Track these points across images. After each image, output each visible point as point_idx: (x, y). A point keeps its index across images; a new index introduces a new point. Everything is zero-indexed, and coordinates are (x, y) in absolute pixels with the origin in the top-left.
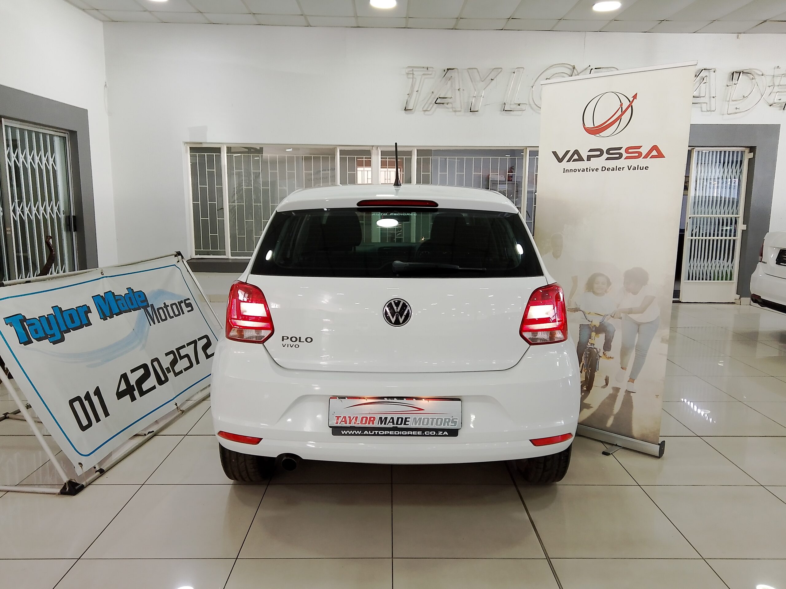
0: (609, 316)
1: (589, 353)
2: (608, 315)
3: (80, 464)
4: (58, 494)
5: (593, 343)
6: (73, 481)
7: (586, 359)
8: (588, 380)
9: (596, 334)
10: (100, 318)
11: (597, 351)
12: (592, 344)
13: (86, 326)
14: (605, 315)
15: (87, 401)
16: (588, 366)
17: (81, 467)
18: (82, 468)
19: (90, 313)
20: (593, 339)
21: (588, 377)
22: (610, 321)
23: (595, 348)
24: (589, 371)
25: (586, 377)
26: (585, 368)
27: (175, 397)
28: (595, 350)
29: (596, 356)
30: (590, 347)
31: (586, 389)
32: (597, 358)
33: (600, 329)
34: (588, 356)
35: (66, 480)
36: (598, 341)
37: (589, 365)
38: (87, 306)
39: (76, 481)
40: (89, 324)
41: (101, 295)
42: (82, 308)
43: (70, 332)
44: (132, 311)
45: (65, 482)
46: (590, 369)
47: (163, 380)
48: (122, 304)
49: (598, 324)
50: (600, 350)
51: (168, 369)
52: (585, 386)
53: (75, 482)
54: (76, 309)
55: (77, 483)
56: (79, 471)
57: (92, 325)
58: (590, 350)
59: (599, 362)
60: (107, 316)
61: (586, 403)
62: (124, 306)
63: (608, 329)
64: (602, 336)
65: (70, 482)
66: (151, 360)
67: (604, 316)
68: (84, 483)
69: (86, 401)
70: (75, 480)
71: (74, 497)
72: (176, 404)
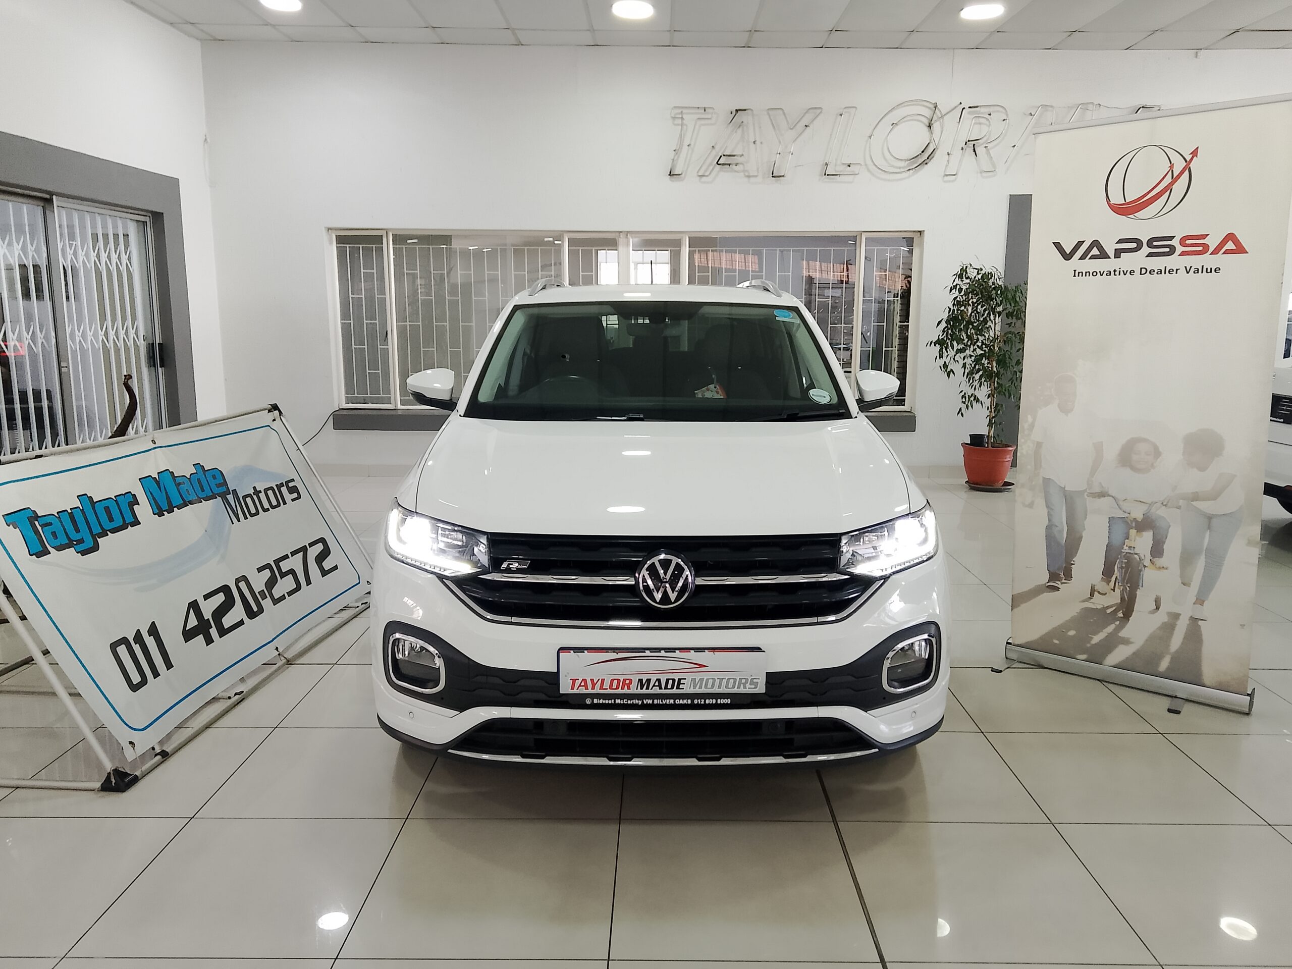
0: (1159, 504)
1: (1126, 561)
2: (1156, 503)
3: (131, 743)
4: (98, 791)
5: (1133, 546)
6: (120, 769)
7: (1122, 571)
8: (1126, 603)
9: (1137, 532)
10: (153, 513)
11: (1140, 558)
12: (1131, 547)
13: (131, 527)
14: (1152, 502)
15: (138, 645)
16: (1125, 581)
17: (132, 748)
18: (134, 749)
19: (137, 506)
20: (1133, 540)
21: (1126, 597)
22: (1160, 512)
23: (1136, 554)
24: (1126, 588)
25: (1122, 599)
26: (1120, 584)
28: (1136, 556)
29: (1139, 563)
30: (1127, 553)
31: (1122, 616)
32: (1140, 568)
33: (1144, 525)
34: (1124, 565)
35: (109, 766)
36: (1142, 544)
37: (1127, 579)
38: (132, 494)
39: (124, 769)
40: (136, 523)
41: (153, 477)
42: (124, 497)
43: (108, 535)
44: (203, 501)
45: (109, 771)
46: (1129, 585)
47: (255, 611)
48: (187, 490)
49: (1140, 517)
50: (1145, 556)
51: (263, 595)
52: (1121, 611)
53: (124, 771)
54: (116, 499)
55: (127, 772)
56: (130, 754)
57: (139, 524)
58: (1128, 557)
59: (1143, 575)
60: (163, 509)
61: (1124, 636)
62: (189, 494)
63: (1158, 525)
64: (1148, 536)
65: (116, 771)
66: (235, 578)
67: (1150, 504)
68: (138, 773)
69: (136, 644)
70: (123, 767)
71: (125, 794)
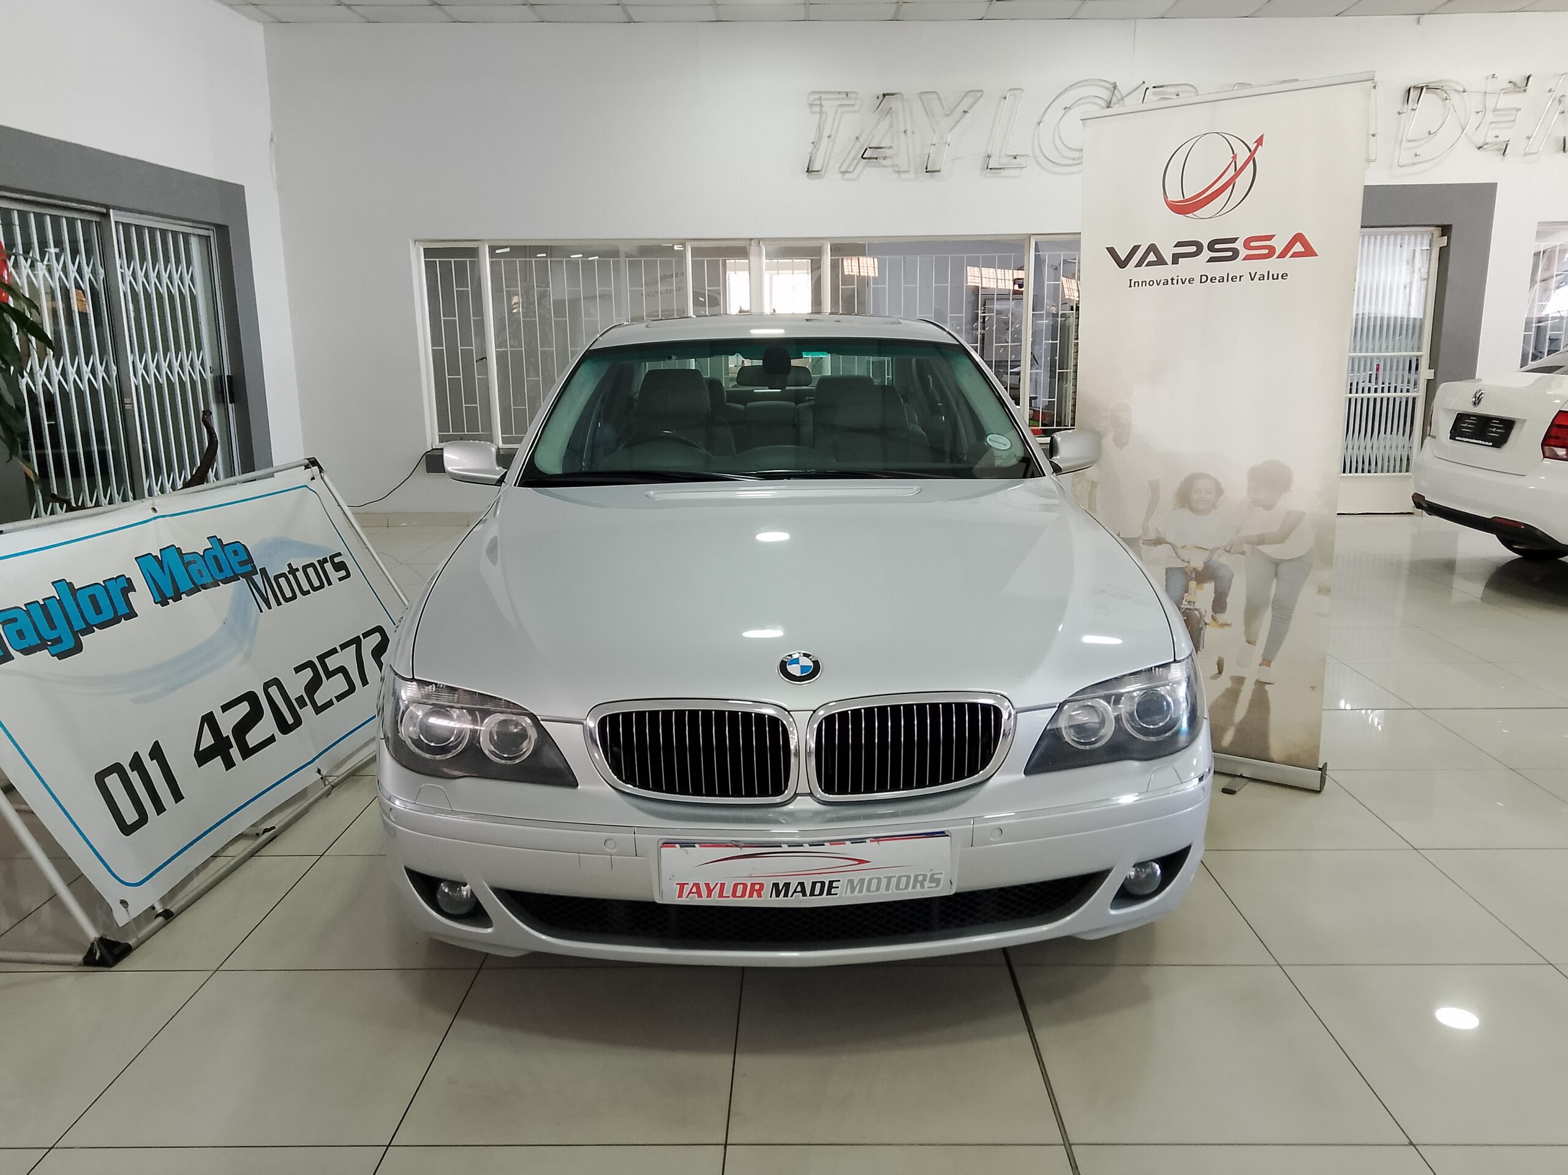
0: (1221, 551)
2: (1218, 549)
3: (121, 902)
6: (109, 938)
10: (155, 602)
13: (126, 620)
14: (1213, 549)
15: (135, 772)
18: (126, 910)
19: (133, 593)
22: (1223, 560)
27: (317, 757)
35: (92, 936)
38: (127, 577)
39: (114, 938)
40: (132, 614)
41: (154, 555)
42: (116, 581)
43: (94, 631)
44: (221, 584)
45: (91, 941)
47: (290, 723)
48: (199, 571)
49: (1200, 567)
51: (301, 702)
54: (103, 585)
55: (117, 941)
56: (121, 917)
57: (137, 616)
60: (168, 597)
62: (202, 575)
63: (1220, 574)
65: (101, 941)
66: (264, 683)
67: (1211, 551)
68: (130, 942)
69: (133, 771)
70: (112, 935)
72: (319, 771)
